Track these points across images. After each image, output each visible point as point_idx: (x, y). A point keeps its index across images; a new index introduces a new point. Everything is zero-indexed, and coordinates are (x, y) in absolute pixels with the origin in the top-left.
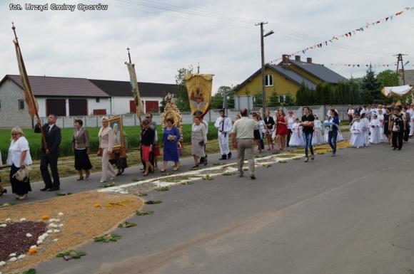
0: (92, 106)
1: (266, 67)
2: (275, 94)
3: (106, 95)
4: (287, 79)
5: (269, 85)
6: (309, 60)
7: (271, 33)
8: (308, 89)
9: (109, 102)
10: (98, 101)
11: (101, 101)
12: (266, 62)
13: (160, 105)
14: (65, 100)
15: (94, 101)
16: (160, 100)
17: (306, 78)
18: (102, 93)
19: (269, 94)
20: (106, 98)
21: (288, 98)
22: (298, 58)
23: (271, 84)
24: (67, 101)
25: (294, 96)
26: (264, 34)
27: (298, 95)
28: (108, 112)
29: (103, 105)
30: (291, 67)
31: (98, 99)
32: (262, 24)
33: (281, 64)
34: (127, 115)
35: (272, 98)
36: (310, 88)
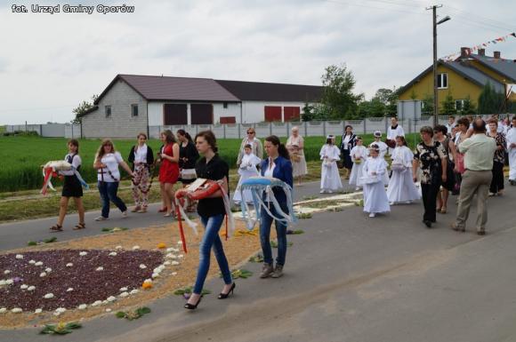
0: (219, 112)
1: (439, 64)
2: (450, 99)
3: (237, 99)
4: (467, 79)
5: (442, 87)
6: (497, 54)
7: (447, 19)
8: (494, 91)
9: (239, 109)
10: (225, 106)
11: (230, 106)
12: (439, 57)
13: (302, 112)
14: (186, 105)
15: (222, 106)
16: (302, 106)
17: (492, 78)
18: (230, 97)
19: (442, 99)
20: (236, 103)
21: (467, 105)
22: (482, 52)
23: (445, 85)
24: (189, 107)
25: (475, 101)
26: (438, 21)
27: (480, 100)
28: (238, 120)
29: (232, 111)
30: (472, 64)
31: (226, 104)
32: (435, 8)
33: (458, 60)
34: (260, 124)
35: (446, 104)
36: (497, 91)
